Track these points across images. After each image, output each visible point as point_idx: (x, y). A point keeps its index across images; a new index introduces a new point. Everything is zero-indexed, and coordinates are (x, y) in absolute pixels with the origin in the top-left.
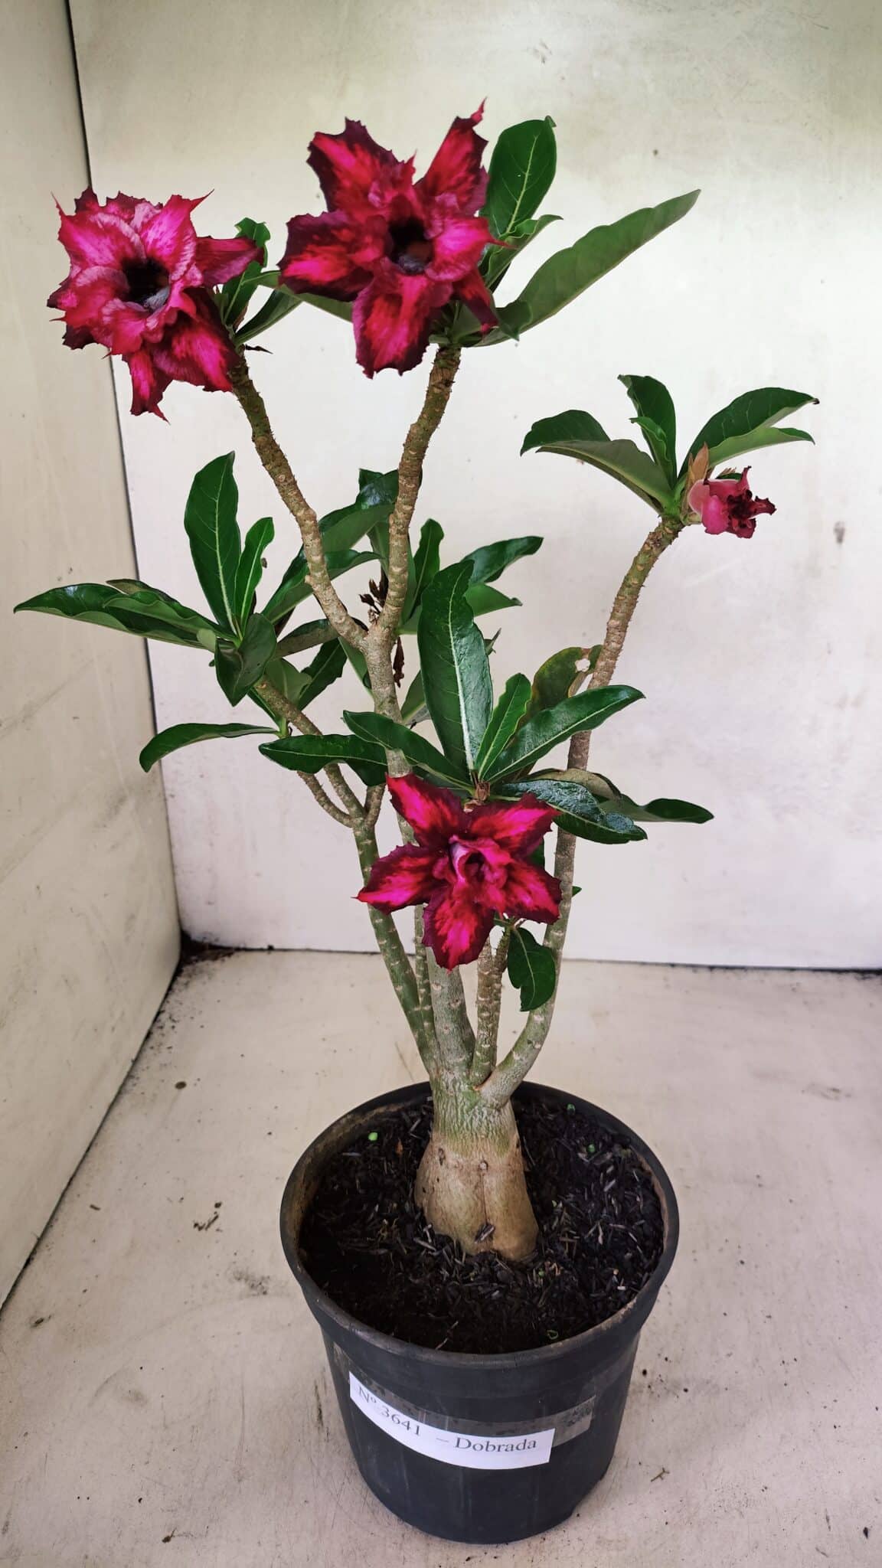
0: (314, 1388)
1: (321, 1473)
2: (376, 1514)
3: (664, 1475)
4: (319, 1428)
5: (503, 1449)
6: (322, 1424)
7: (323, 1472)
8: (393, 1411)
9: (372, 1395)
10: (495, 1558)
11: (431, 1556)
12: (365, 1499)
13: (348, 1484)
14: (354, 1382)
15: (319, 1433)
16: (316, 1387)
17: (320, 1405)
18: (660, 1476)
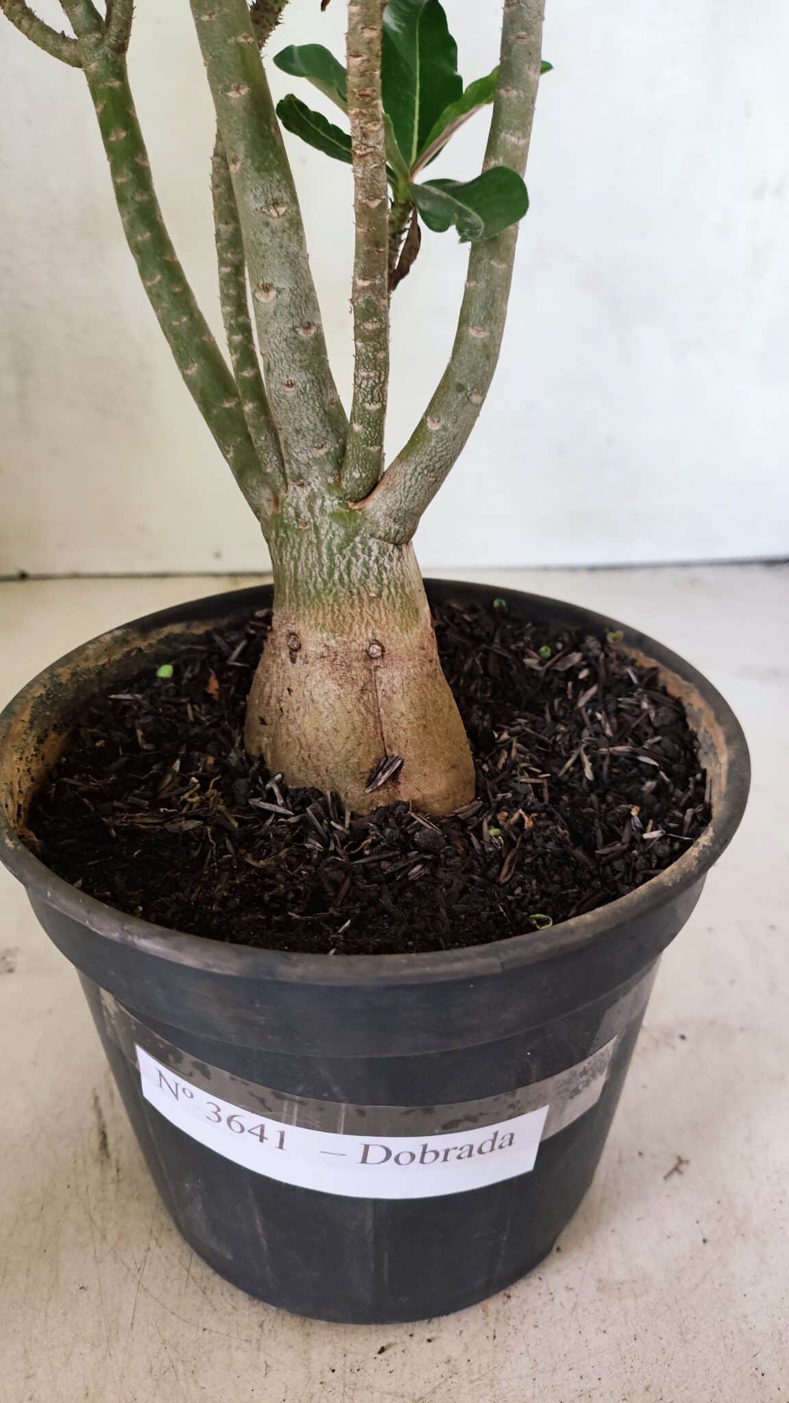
0: (92, 1101)
1: (109, 1238)
2: (209, 1292)
3: (683, 1168)
4: (102, 1162)
5: (453, 1155)
6: (108, 1156)
7: (112, 1236)
8: (228, 1109)
9: (183, 1083)
10: (429, 1341)
11: (314, 1355)
12: (188, 1270)
13: (158, 1249)
14: (147, 1063)
15: (102, 1170)
16: (96, 1099)
17: (104, 1126)
18: (676, 1169)
